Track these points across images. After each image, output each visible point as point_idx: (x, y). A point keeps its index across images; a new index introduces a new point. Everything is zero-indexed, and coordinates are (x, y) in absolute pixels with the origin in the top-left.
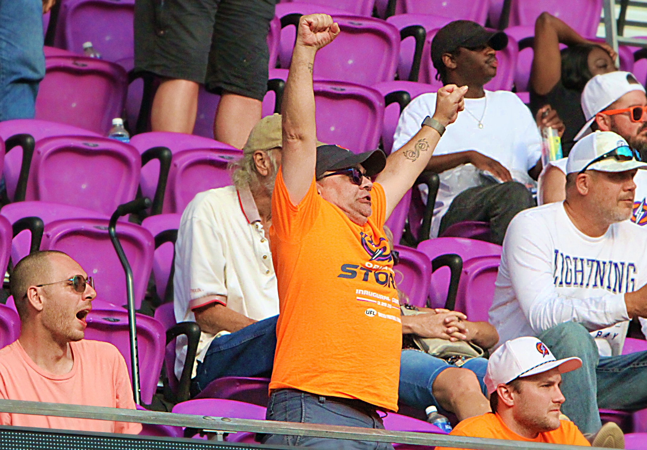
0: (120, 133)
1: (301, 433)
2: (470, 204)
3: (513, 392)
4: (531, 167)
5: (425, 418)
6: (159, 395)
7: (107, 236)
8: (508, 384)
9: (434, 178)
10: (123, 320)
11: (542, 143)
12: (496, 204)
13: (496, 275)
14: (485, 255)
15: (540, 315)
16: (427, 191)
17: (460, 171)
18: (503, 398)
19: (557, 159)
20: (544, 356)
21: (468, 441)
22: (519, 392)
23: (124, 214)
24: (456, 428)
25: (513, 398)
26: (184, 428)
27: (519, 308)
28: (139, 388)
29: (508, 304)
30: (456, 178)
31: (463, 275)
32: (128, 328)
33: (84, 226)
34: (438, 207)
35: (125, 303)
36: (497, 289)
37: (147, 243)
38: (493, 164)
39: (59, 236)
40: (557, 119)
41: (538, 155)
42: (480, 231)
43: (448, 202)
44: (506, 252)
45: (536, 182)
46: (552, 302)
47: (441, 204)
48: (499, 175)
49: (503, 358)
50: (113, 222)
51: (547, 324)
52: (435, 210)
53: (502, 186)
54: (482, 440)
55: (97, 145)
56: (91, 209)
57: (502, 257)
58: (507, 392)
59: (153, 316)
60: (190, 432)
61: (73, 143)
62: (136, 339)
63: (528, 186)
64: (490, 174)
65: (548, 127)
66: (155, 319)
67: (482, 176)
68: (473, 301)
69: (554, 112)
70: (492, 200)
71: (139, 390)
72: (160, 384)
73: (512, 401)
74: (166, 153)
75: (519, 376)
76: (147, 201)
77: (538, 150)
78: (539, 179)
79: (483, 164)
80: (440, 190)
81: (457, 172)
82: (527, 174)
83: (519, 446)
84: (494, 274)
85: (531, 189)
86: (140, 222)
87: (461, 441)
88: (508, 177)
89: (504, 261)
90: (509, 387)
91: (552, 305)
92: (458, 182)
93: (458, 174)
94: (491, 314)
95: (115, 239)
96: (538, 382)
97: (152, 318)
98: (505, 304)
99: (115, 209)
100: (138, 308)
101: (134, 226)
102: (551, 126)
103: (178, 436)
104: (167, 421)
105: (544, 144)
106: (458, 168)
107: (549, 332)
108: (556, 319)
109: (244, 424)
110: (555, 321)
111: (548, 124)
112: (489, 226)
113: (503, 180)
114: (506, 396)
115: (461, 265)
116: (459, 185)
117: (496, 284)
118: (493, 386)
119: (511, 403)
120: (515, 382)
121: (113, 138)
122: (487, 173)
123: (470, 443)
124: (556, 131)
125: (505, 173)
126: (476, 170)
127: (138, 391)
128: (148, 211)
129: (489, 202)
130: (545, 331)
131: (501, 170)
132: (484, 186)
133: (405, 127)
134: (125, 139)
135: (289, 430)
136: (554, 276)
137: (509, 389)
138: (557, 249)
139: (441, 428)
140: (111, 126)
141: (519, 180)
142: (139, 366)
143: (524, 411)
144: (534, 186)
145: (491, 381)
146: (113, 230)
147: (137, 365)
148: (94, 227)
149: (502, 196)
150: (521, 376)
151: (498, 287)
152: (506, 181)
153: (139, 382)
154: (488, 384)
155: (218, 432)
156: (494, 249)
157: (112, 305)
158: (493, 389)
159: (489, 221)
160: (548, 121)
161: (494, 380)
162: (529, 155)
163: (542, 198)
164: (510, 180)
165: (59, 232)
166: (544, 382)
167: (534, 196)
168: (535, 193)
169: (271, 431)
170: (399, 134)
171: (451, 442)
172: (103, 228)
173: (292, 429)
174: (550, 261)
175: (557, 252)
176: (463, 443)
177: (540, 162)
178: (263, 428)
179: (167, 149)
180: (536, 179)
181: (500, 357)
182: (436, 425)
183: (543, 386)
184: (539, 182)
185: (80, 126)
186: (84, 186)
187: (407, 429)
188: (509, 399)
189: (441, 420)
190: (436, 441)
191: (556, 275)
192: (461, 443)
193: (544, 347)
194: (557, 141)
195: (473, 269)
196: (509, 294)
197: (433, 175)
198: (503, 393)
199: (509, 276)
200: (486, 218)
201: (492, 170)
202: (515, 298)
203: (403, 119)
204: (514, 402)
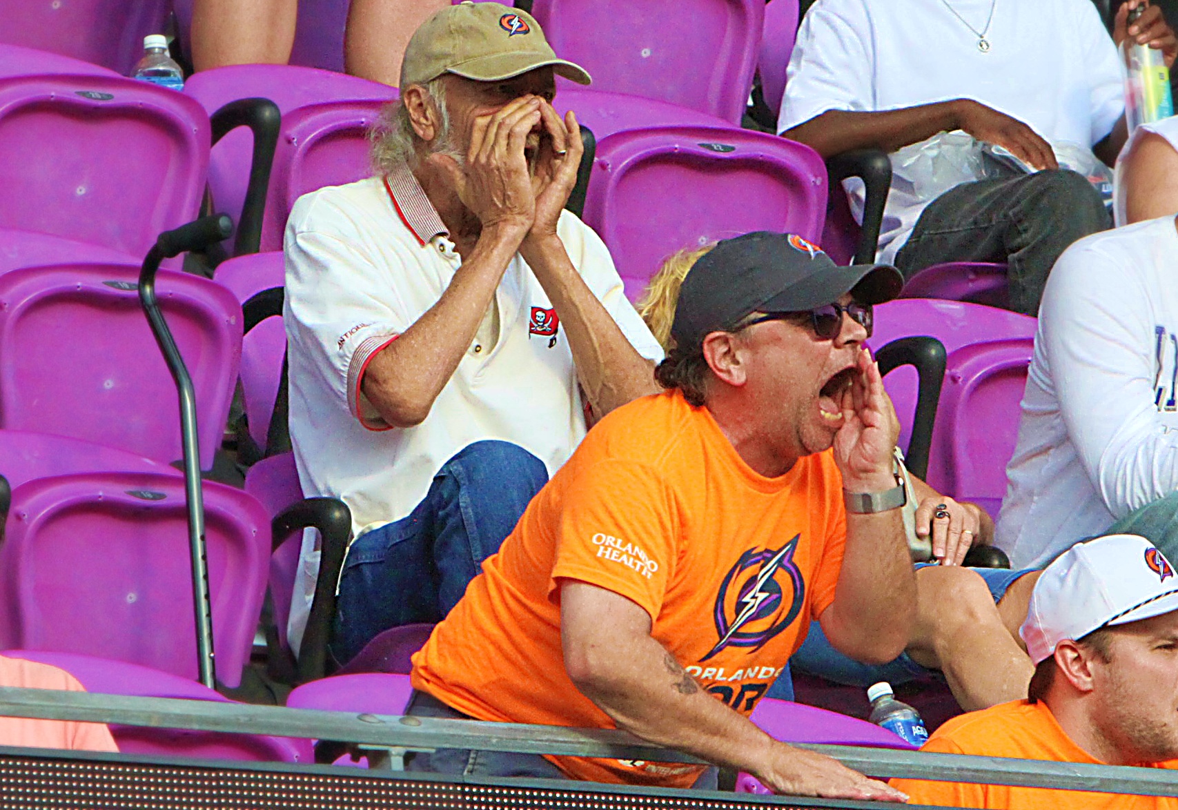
0: (161, 68)
1: (582, 750)
2: (961, 225)
3: (1092, 659)
4: (1100, 136)
5: (866, 711)
6: (257, 666)
7: (135, 304)
8: (1080, 641)
9: (879, 164)
10: (173, 496)
11: (1126, 81)
12: (1020, 221)
13: (1025, 383)
14: (1000, 338)
15: (1125, 474)
16: (862, 193)
17: (939, 145)
18: (1069, 671)
19: (1161, 116)
20: (1162, 580)
21: (964, 765)
22: (1106, 660)
23: (173, 254)
24: (935, 735)
25: (1092, 673)
26: (314, 742)
27: (1077, 460)
28: (212, 650)
29: (1052, 451)
30: (930, 162)
31: (947, 384)
32: (184, 513)
33: (81, 281)
34: (888, 230)
35: (179, 457)
36: (1024, 418)
37: (228, 319)
38: (1013, 130)
39: (25, 304)
40: (1161, 27)
41: (1117, 108)
42: (985, 283)
43: (910, 218)
44: (1044, 332)
45: (1110, 169)
46: (1151, 444)
47: (896, 224)
48: (1027, 155)
49: (1070, 581)
50: (149, 271)
51: (1142, 496)
52: (881, 238)
53: (1035, 179)
54: (995, 762)
55: (110, 97)
56: (95, 241)
57: (1036, 342)
58: (1078, 658)
59: (243, 488)
60: (327, 751)
61: (55, 91)
62: (203, 538)
63: (1091, 179)
64: (1007, 152)
65: (1141, 44)
66: (246, 491)
67: (987, 158)
68: (970, 443)
69: (1156, 11)
70: (1011, 213)
71: (212, 655)
72: (259, 641)
73: (1089, 679)
74: (267, 113)
75: (1106, 623)
76: (223, 222)
77: (1118, 97)
78: (1118, 164)
79: (989, 130)
80: (891, 191)
81: (929, 148)
82: (1089, 152)
83: (1079, 775)
84: (1016, 381)
85: (1100, 186)
86: (210, 271)
87: (947, 765)
88: (1048, 157)
89: (1042, 353)
90: (1083, 649)
91: (1151, 452)
92: (934, 173)
93: (934, 152)
94: (1009, 472)
95: (154, 312)
96: (1150, 637)
97: (240, 490)
98: (1044, 450)
99: (153, 241)
100: (208, 466)
101: (198, 282)
102: (1148, 41)
103: (301, 760)
104: (276, 727)
105: (1131, 84)
106: (933, 141)
107: (1146, 513)
108: (1162, 483)
109: (452, 732)
110: (1158, 488)
111: (1141, 38)
112: (1004, 272)
113: (1035, 166)
114: (1075, 667)
115: (944, 362)
116: (935, 180)
117: (1023, 404)
118: (1044, 645)
119: (1085, 682)
120: (1095, 638)
121: (145, 80)
122: (999, 150)
123: (968, 770)
124: (1159, 52)
125: (1043, 150)
126: (975, 144)
127: (210, 657)
128: (228, 245)
129: (1006, 216)
130: (1136, 511)
131: (1031, 143)
132: (991, 181)
133: (812, 48)
134: (173, 82)
135: (554, 744)
136: (1154, 388)
137: (1082, 652)
138: (1160, 323)
139: (902, 733)
140: (141, 52)
141: (1074, 166)
142: (211, 600)
143: (1116, 703)
144: (1106, 179)
145: (1039, 634)
146: (148, 290)
147: (207, 596)
148: (105, 283)
149: (1035, 201)
150: (1110, 624)
151: (1028, 413)
152: (1043, 168)
153: (211, 635)
154: (1032, 639)
155: (394, 750)
156: (1016, 324)
157: (148, 461)
158: (1044, 651)
159: (1006, 260)
160: (1142, 32)
161: (1046, 630)
162: (1097, 109)
163: (1124, 207)
164: (1053, 166)
165: (25, 294)
166: (1163, 638)
167: (1106, 202)
168: (1109, 196)
169: (513, 747)
170: (798, 65)
171: (924, 767)
172: (126, 285)
173: (562, 742)
174: (1146, 351)
175: (1160, 331)
176: (952, 769)
177: (1121, 123)
178: (494, 741)
179: (269, 103)
180: (1111, 164)
181: (1062, 580)
182: (890, 729)
183: (1160, 647)
184: (1117, 171)
185: (69, 53)
186: (81, 191)
187: (822, 739)
188: (1083, 676)
189: (903, 716)
190: (888, 764)
191: (1160, 384)
192: (948, 769)
193: (1161, 559)
194: (1161, 75)
195: (970, 371)
196: (1053, 428)
197: (874, 156)
198: (1069, 661)
199: (1053, 388)
200: (1000, 254)
201: (1009, 144)
202: (1066, 439)
203: (808, 28)
204: (1093, 682)
